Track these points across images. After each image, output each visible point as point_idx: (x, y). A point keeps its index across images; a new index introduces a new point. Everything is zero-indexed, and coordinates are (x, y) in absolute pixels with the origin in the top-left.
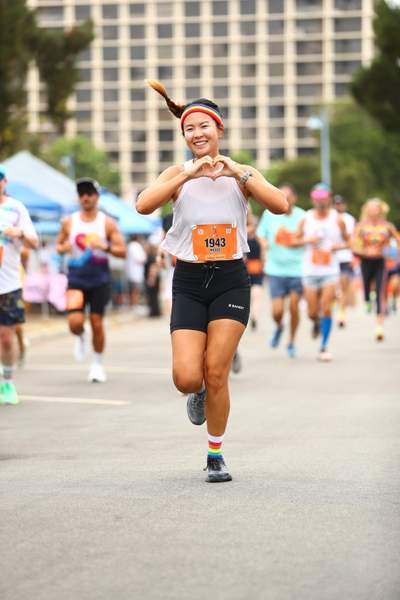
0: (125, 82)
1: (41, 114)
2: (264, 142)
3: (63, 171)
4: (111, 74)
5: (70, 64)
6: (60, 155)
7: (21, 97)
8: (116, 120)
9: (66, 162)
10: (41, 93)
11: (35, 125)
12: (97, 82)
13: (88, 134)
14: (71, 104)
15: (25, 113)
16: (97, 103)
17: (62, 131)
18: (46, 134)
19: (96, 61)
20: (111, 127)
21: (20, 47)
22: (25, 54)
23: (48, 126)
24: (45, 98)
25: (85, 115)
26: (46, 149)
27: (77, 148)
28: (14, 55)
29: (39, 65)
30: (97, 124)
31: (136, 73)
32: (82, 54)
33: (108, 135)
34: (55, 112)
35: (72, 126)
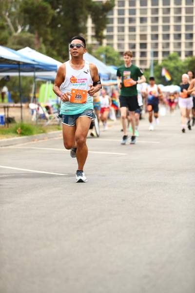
0: (127, 24)
1: (92, 36)
2: (183, 49)
3: (101, 60)
4: (122, 21)
5: (105, 16)
6: (100, 53)
7: (85, 30)
8: (123, 40)
9: (102, 56)
10: (92, 28)
11: (90, 41)
12: (116, 24)
13: (112, 45)
14: (105, 33)
15: (86, 36)
16: (115, 32)
17: (101, 44)
18: (95, 44)
19: (115, 15)
20: (121, 42)
21: (84, 10)
22: (87, 12)
23: (95, 42)
24: (94, 30)
25: (111, 37)
26: (94, 51)
27: (107, 51)
28: (82, 13)
29: (91, 17)
30: (115, 41)
31: (131, 20)
32: (110, 12)
33: (119, 45)
34: (98, 36)
35: (105, 41)
